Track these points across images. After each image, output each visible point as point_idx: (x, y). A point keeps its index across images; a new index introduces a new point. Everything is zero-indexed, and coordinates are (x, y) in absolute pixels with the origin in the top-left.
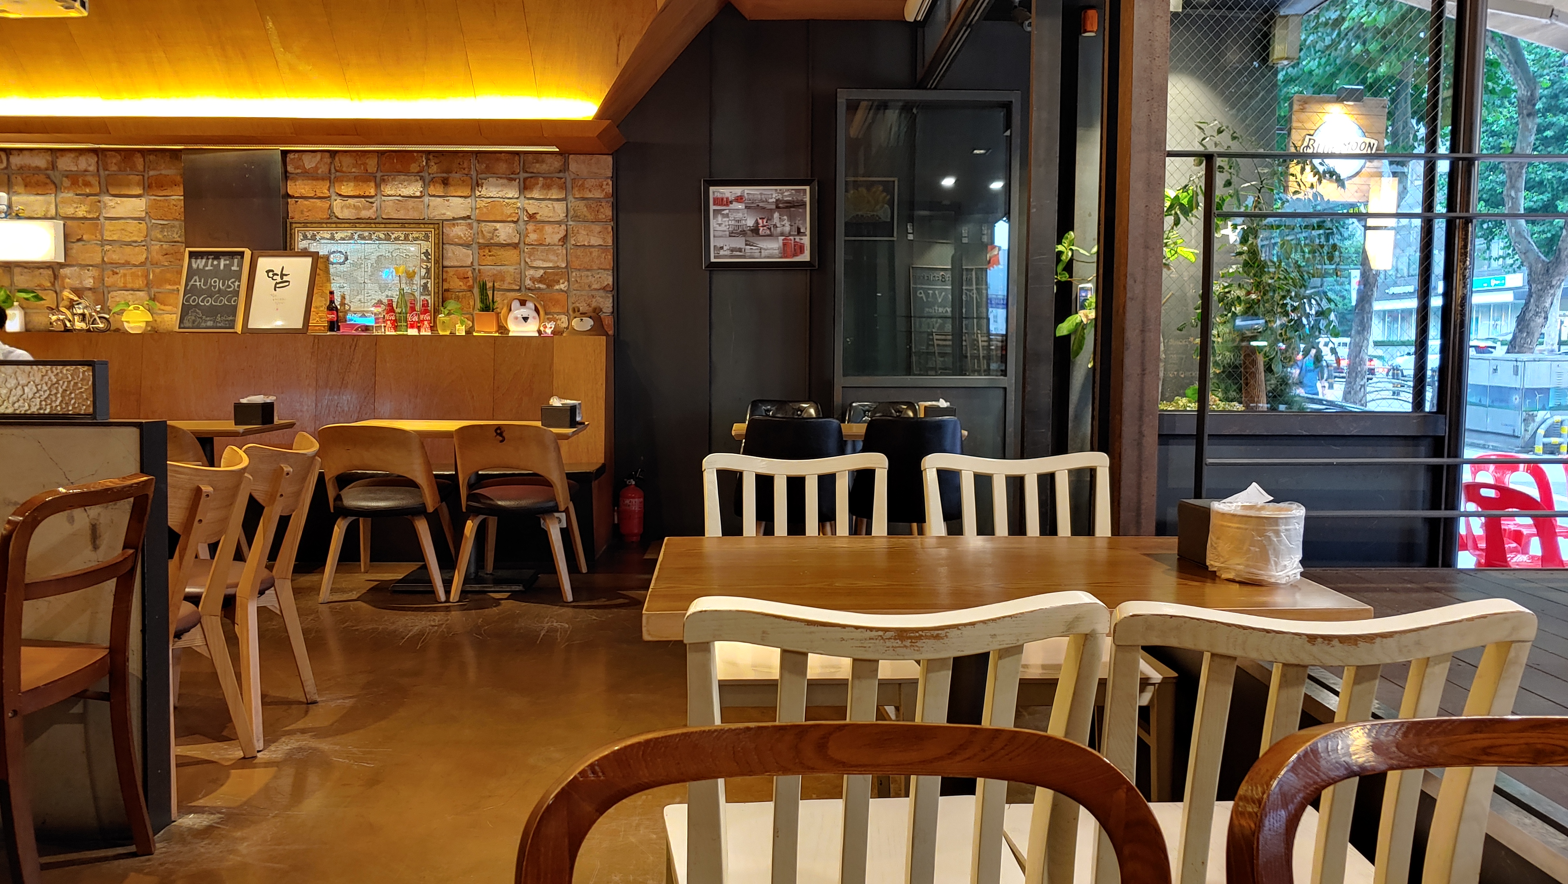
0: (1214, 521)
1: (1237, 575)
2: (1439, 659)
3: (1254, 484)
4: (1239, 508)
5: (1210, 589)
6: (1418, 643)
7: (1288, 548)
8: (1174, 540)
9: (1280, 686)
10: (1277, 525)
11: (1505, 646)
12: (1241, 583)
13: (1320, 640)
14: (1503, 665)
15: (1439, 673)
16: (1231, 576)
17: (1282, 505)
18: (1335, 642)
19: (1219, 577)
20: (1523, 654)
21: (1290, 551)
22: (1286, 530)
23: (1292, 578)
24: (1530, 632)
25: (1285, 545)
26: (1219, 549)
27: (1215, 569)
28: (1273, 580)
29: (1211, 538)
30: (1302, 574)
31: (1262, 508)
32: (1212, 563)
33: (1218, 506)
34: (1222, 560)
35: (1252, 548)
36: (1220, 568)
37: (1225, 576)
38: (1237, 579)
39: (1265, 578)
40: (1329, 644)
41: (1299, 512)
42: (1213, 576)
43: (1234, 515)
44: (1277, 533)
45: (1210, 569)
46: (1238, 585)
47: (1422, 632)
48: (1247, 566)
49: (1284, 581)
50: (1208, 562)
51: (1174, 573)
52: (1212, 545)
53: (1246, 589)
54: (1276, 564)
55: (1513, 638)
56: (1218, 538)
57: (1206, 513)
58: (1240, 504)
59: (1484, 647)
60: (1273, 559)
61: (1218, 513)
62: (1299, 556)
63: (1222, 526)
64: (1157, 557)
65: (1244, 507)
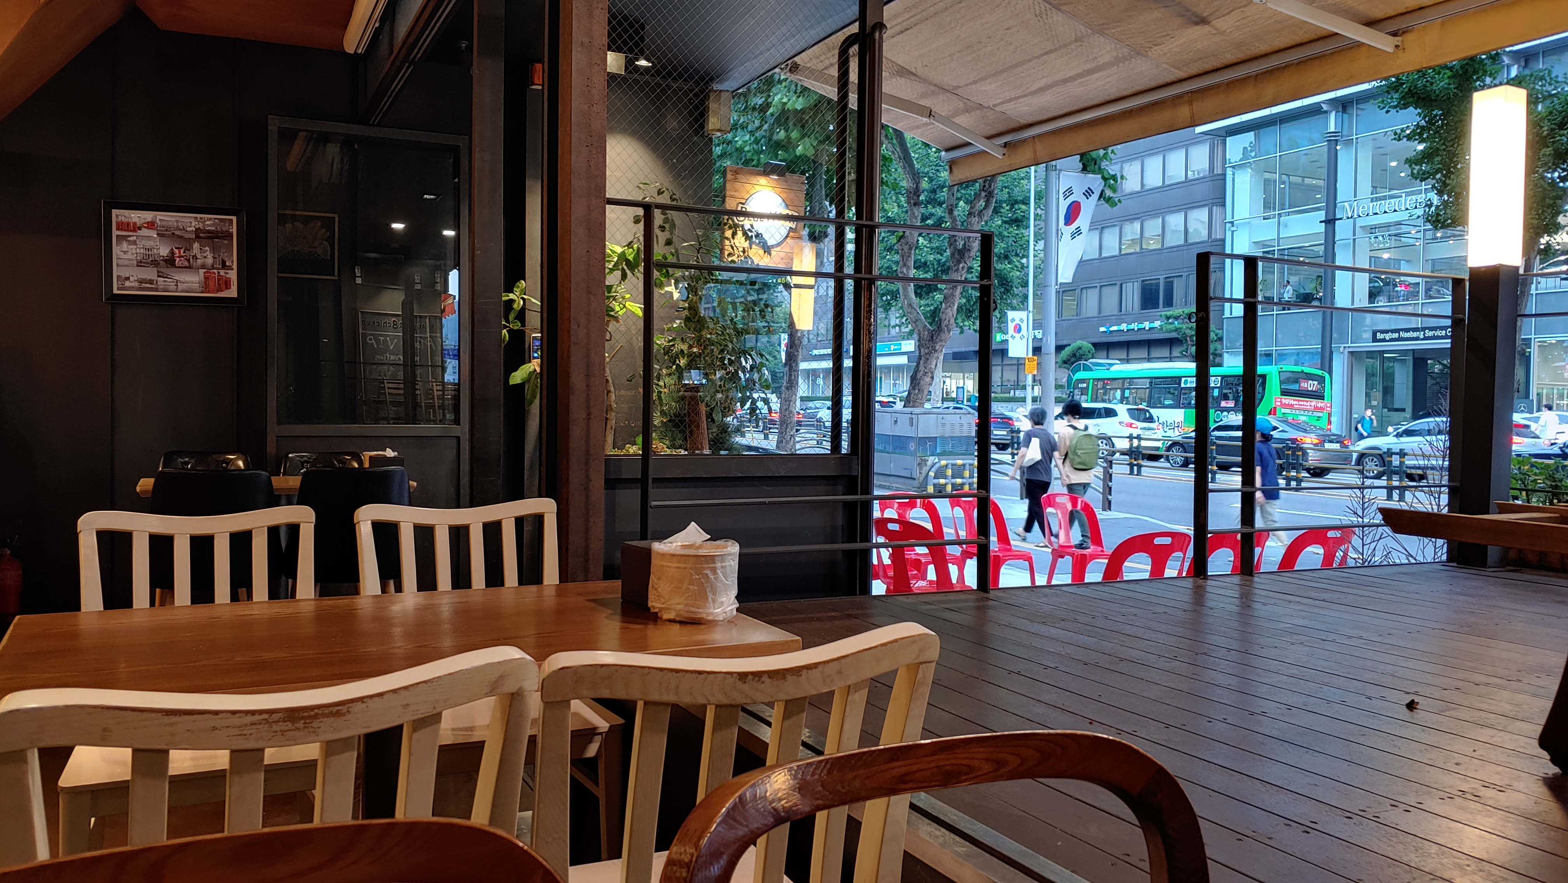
0: (655, 562)
1: (677, 615)
2: (858, 686)
3: (693, 523)
4: (678, 548)
5: (653, 632)
6: (840, 672)
7: (724, 584)
8: (618, 583)
9: (715, 729)
10: (714, 563)
11: (915, 667)
12: (681, 623)
13: (750, 677)
14: (913, 686)
15: (860, 698)
16: (671, 616)
17: (718, 542)
18: (765, 678)
19: (661, 618)
20: (928, 673)
21: (727, 588)
22: (722, 567)
23: (729, 614)
24: (934, 653)
25: (722, 581)
26: (660, 590)
27: (656, 610)
28: (711, 618)
29: (653, 578)
30: (738, 610)
31: (700, 547)
32: (654, 604)
33: (658, 547)
34: (663, 600)
35: (690, 587)
36: (661, 609)
37: (666, 616)
38: (678, 619)
39: (704, 616)
40: (759, 681)
41: (733, 548)
42: (654, 618)
43: (673, 555)
44: (714, 570)
45: (652, 610)
46: (677, 626)
47: (843, 661)
48: (687, 605)
49: (721, 618)
50: (650, 604)
51: (618, 617)
52: (653, 586)
53: (688, 629)
54: (714, 601)
55: (921, 660)
56: (659, 579)
57: (647, 553)
58: (680, 544)
59: (895, 672)
60: (710, 595)
61: (658, 553)
62: (734, 592)
63: (663, 566)
64: (601, 603)
65: (684, 547)
